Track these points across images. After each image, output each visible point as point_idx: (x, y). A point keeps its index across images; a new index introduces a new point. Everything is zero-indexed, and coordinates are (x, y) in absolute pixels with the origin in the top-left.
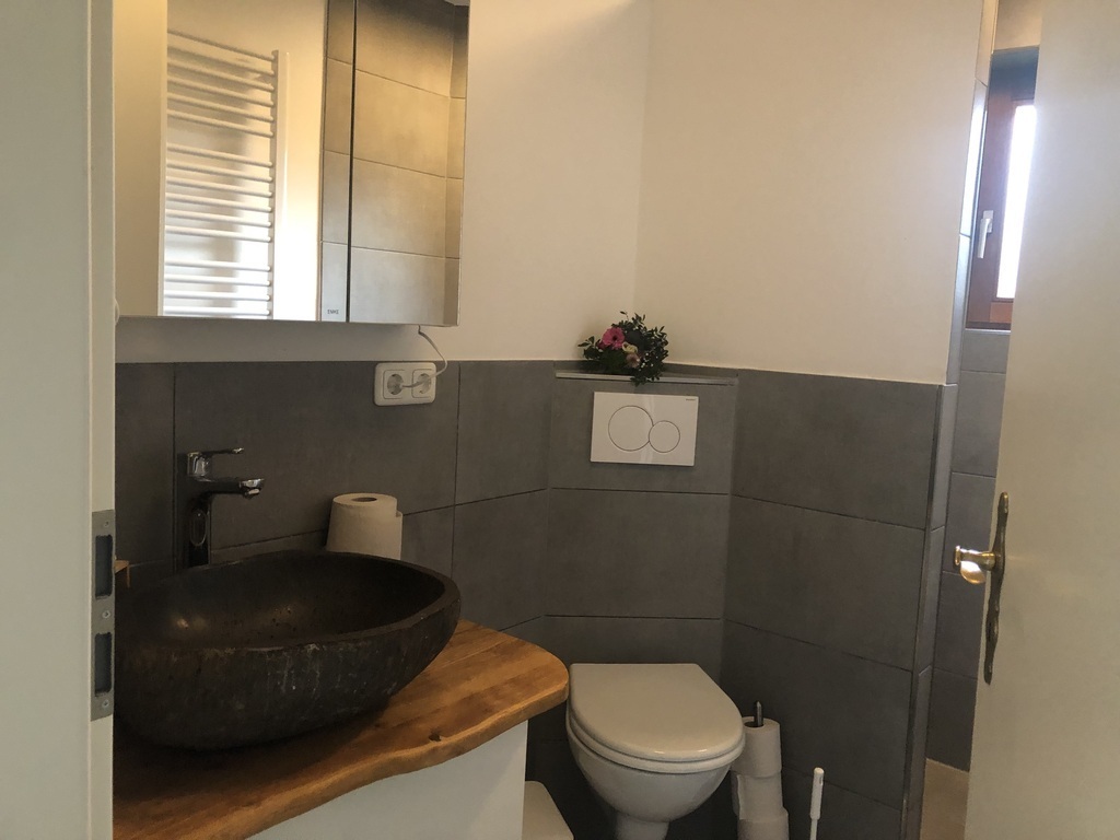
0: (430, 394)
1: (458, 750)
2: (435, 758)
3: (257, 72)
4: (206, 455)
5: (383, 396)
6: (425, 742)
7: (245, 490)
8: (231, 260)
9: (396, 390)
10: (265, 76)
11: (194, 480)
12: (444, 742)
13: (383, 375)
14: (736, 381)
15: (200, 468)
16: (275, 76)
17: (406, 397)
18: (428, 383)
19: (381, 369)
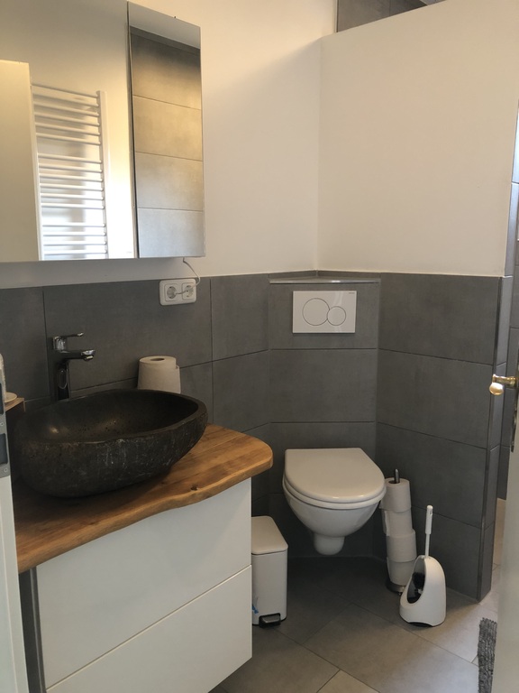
0: (193, 297)
1: (207, 495)
2: (194, 500)
3: (88, 105)
4: (63, 338)
5: (165, 300)
6: (189, 491)
7: (85, 356)
8: (82, 222)
9: (173, 296)
10: (93, 108)
11: (57, 351)
12: (199, 491)
13: (164, 287)
14: (379, 280)
15: (61, 345)
16: (99, 107)
17: (179, 300)
18: (192, 290)
19: (163, 284)
